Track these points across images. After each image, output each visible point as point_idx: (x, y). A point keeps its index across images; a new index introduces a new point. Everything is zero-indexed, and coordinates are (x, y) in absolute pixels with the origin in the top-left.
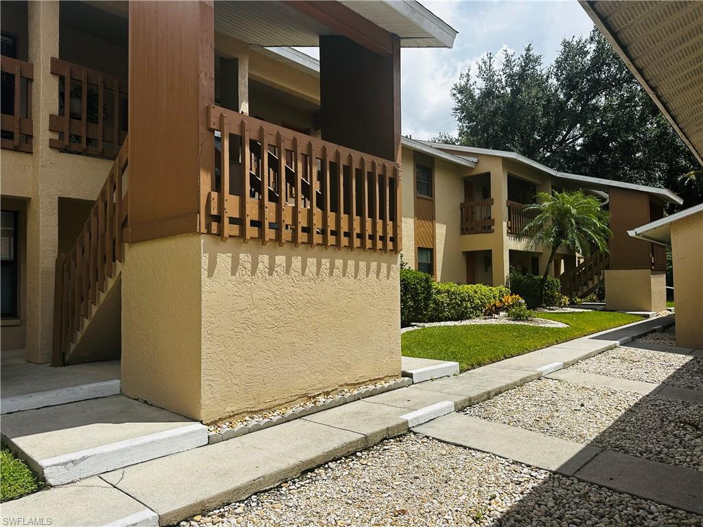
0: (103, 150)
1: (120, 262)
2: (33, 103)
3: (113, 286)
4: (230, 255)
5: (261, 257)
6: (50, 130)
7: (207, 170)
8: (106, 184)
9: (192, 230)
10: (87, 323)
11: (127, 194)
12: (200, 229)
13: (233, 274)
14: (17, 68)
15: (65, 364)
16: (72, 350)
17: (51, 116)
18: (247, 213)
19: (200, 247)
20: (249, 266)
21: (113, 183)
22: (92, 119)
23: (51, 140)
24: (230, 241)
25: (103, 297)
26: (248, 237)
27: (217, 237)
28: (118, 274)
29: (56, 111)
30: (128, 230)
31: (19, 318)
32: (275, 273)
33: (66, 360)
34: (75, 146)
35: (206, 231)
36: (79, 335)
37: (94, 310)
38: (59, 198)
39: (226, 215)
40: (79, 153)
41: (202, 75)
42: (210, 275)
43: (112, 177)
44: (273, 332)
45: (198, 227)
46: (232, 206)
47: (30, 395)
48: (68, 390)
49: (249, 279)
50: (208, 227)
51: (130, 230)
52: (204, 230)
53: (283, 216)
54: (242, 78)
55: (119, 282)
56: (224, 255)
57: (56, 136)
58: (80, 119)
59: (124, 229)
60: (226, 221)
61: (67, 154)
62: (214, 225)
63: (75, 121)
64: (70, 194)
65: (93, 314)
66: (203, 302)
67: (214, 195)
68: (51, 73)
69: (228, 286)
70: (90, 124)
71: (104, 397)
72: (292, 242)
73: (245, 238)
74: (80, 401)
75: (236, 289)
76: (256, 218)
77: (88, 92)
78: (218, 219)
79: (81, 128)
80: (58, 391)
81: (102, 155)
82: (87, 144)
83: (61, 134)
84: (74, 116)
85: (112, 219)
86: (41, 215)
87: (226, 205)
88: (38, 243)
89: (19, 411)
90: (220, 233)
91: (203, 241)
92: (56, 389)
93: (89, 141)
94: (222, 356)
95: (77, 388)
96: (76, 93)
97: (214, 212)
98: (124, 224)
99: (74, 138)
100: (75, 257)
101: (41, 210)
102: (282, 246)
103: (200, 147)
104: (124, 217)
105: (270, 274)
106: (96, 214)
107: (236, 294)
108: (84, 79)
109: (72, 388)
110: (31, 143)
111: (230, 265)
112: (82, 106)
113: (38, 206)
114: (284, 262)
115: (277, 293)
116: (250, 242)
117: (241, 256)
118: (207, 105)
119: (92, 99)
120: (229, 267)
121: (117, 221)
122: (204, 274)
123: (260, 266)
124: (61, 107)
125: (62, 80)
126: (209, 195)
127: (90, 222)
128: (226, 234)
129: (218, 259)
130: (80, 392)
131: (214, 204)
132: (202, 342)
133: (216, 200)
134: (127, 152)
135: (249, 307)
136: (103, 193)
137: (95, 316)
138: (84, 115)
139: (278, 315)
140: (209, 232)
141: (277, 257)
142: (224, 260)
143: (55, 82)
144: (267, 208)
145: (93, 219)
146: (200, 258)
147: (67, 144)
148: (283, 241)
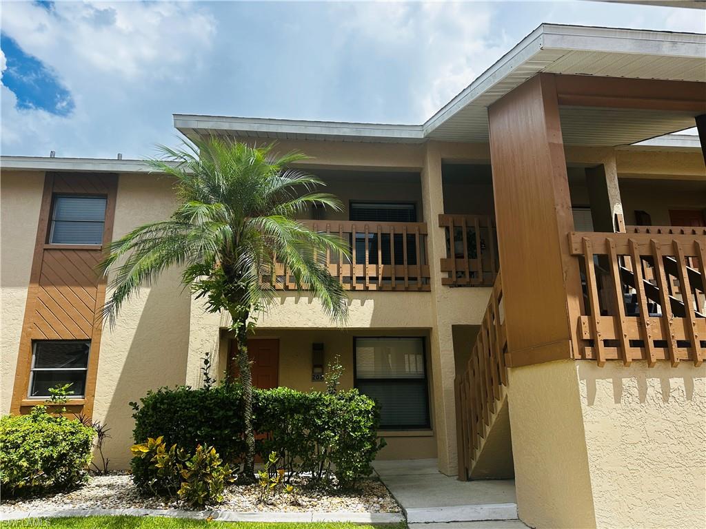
0: (483, 280)
1: (505, 386)
2: (429, 252)
3: (502, 409)
4: (611, 380)
5: (649, 381)
6: (442, 271)
7: (574, 295)
8: (486, 312)
9: (565, 356)
10: (483, 442)
11: (504, 321)
12: (573, 355)
13: (617, 401)
14: (417, 228)
15: (469, 480)
16: (473, 467)
17: (442, 260)
18: (624, 333)
19: (576, 373)
20: (635, 392)
21: (492, 312)
22: (472, 255)
23: (443, 279)
24: (608, 365)
25: (494, 418)
26: (629, 359)
27: (593, 362)
28: (504, 396)
29: (445, 256)
30: (509, 356)
31: (432, 430)
32: (671, 399)
33: (470, 475)
34: (460, 281)
35: (580, 357)
36: (478, 453)
37: (488, 429)
38: (453, 326)
39: (599, 339)
40: (464, 286)
41: (558, 208)
42: (591, 403)
43: (490, 307)
44: (681, 473)
45: (571, 354)
46: (605, 328)
47: (441, 508)
48: (472, 509)
49: (637, 407)
50: (582, 352)
51: (510, 355)
52: (577, 356)
53: (671, 331)
54: (610, 181)
55: (506, 405)
56: (604, 381)
57: (446, 275)
58: (463, 257)
59: (505, 354)
60: (601, 344)
61: (455, 288)
62: (588, 351)
63: (459, 260)
64: (460, 322)
65: (488, 433)
66: (586, 433)
67: (585, 319)
68: (439, 226)
69: (612, 415)
70: (471, 260)
71: (502, 520)
72: (689, 360)
73: (625, 362)
74: (482, 521)
75: (623, 418)
76: (637, 337)
77: (468, 234)
78: (592, 343)
79: (464, 264)
80: (464, 507)
81: (483, 285)
82: (470, 276)
83: (450, 273)
84: (459, 256)
85: (494, 345)
86: (440, 341)
87: (599, 328)
88: (440, 366)
89: (434, 522)
90: (596, 358)
91: (578, 367)
92: (461, 505)
93: (471, 274)
94: (617, 497)
95: (478, 508)
96: (458, 237)
97: (587, 336)
98: (505, 350)
99: (460, 274)
100: (468, 379)
101: (440, 337)
102: (676, 367)
103: (565, 274)
104: (504, 344)
105: (666, 400)
106: (481, 341)
107: (625, 424)
108: (463, 224)
109: (474, 507)
110: (429, 284)
111: (613, 391)
112: (463, 247)
113: (438, 334)
114: (683, 386)
115: (678, 423)
116: (633, 365)
117: (624, 381)
118: (566, 233)
119: (471, 238)
120: (611, 393)
121: (498, 347)
122: (584, 403)
123: (650, 391)
124: (448, 249)
125: (447, 229)
126: (579, 319)
127: (477, 347)
128: (602, 358)
129: (597, 386)
130: (481, 511)
131: (586, 329)
132: (592, 478)
133: (587, 324)
134: (501, 284)
135: (643, 440)
136: (485, 321)
137: (489, 435)
138: (466, 254)
139: (684, 452)
140: (583, 358)
141: (671, 380)
142: (605, 386)
143: (442, 232)
144: (648, 324)
145: (479, 345)
146: (578, 385)
147: (456, 280)
148: (676, 360)
